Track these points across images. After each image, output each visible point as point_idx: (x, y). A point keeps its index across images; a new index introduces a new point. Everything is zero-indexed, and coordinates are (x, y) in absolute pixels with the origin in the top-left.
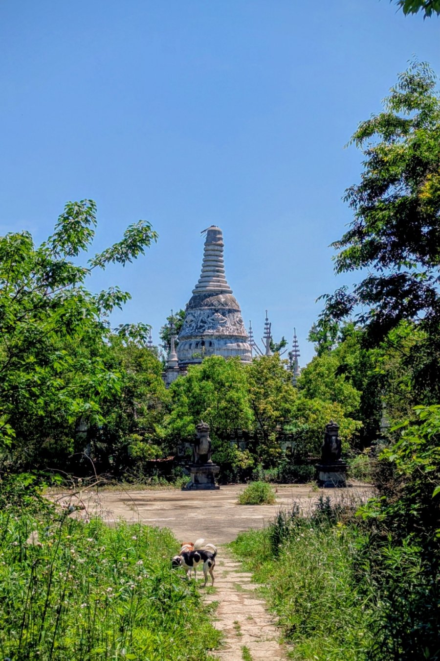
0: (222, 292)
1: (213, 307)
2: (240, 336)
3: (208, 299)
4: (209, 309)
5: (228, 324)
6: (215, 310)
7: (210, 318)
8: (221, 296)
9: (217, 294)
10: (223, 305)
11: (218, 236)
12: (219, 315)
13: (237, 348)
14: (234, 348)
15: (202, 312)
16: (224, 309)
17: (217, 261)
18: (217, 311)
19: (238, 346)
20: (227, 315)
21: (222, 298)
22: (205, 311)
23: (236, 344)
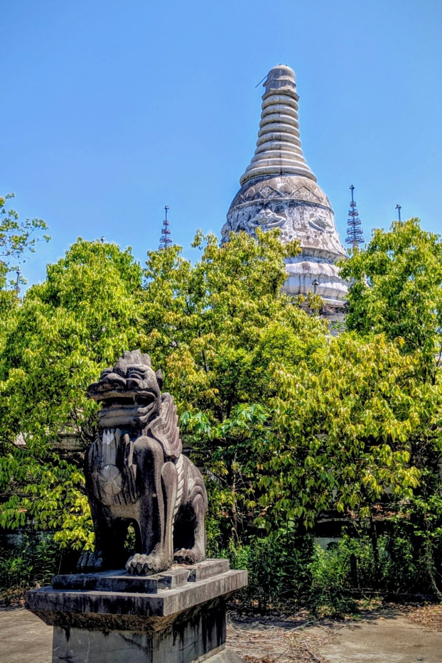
0: (282, 173)
1: (260, 200)
2: (314, 250)
3: (253, 188)
4: (251, 205)
5: (287, 228)
6: (262, 204)
7: (253, 220)
8: (278, 179)
9: (271, 177)
10: (278, 194)
11: (282, 78)
12: (270, 213)
13: (301, 271)
14: (294, 271)
15: (240, 213)
16: (281, 201)
17: (279, 122)
18: (265, 206)
19: (305, 267)
20: (286, 212)
21: (279, 183)
22: (246, 210)
23: (299, 264)
